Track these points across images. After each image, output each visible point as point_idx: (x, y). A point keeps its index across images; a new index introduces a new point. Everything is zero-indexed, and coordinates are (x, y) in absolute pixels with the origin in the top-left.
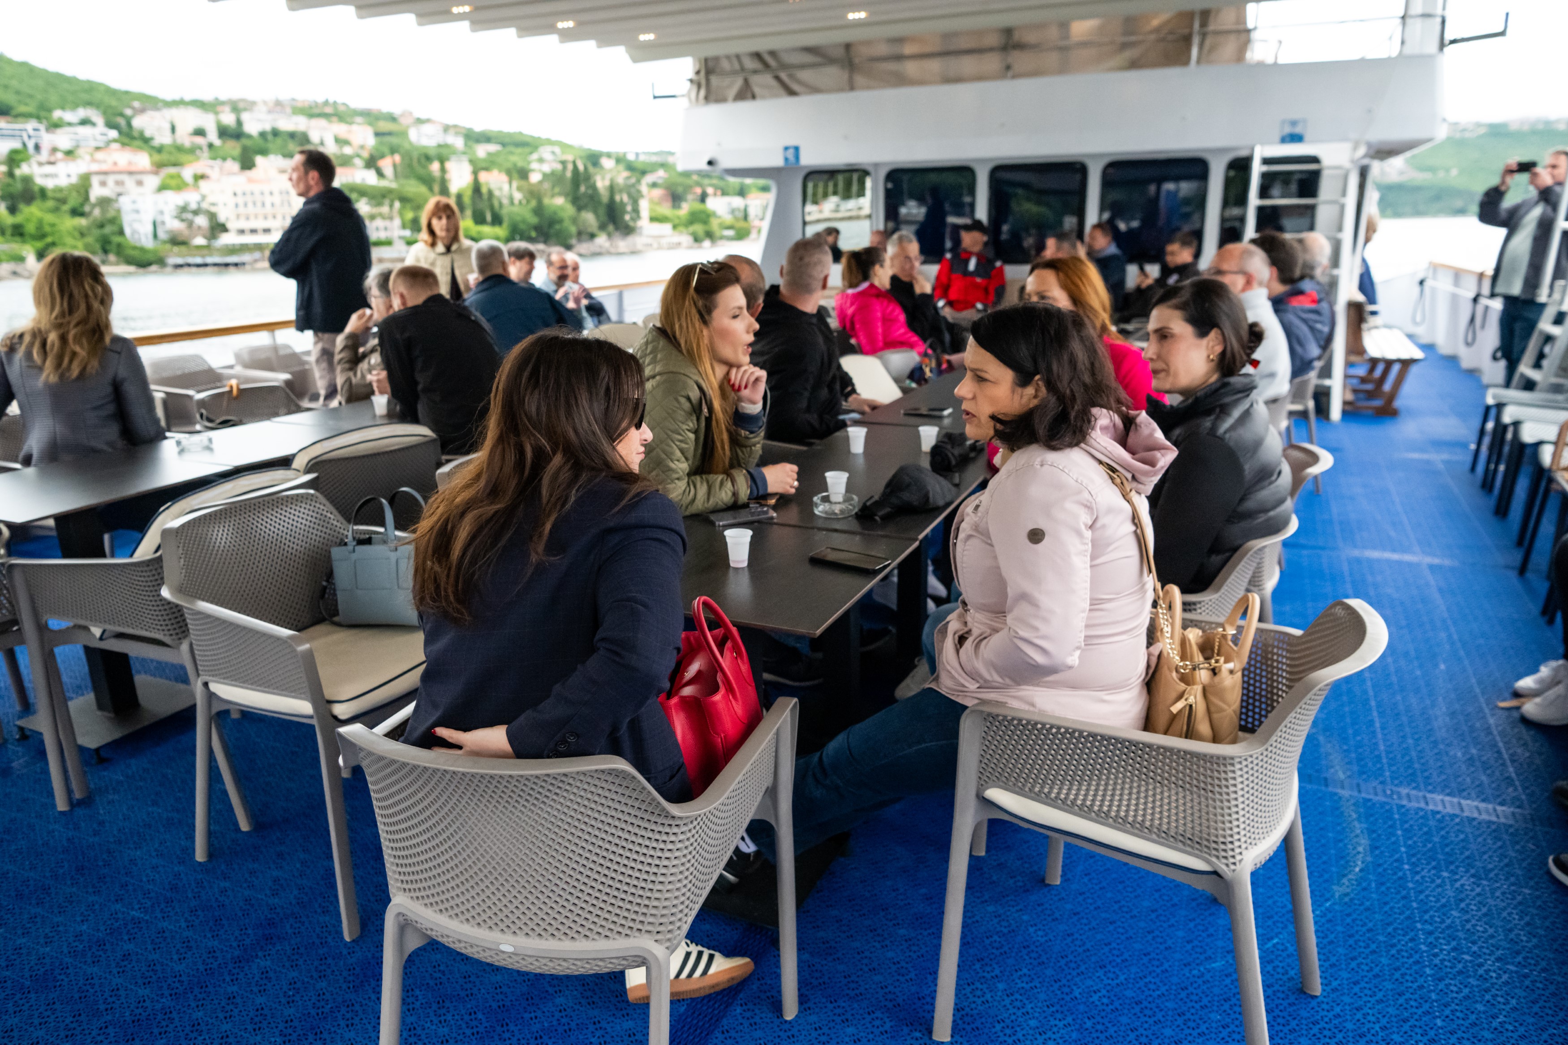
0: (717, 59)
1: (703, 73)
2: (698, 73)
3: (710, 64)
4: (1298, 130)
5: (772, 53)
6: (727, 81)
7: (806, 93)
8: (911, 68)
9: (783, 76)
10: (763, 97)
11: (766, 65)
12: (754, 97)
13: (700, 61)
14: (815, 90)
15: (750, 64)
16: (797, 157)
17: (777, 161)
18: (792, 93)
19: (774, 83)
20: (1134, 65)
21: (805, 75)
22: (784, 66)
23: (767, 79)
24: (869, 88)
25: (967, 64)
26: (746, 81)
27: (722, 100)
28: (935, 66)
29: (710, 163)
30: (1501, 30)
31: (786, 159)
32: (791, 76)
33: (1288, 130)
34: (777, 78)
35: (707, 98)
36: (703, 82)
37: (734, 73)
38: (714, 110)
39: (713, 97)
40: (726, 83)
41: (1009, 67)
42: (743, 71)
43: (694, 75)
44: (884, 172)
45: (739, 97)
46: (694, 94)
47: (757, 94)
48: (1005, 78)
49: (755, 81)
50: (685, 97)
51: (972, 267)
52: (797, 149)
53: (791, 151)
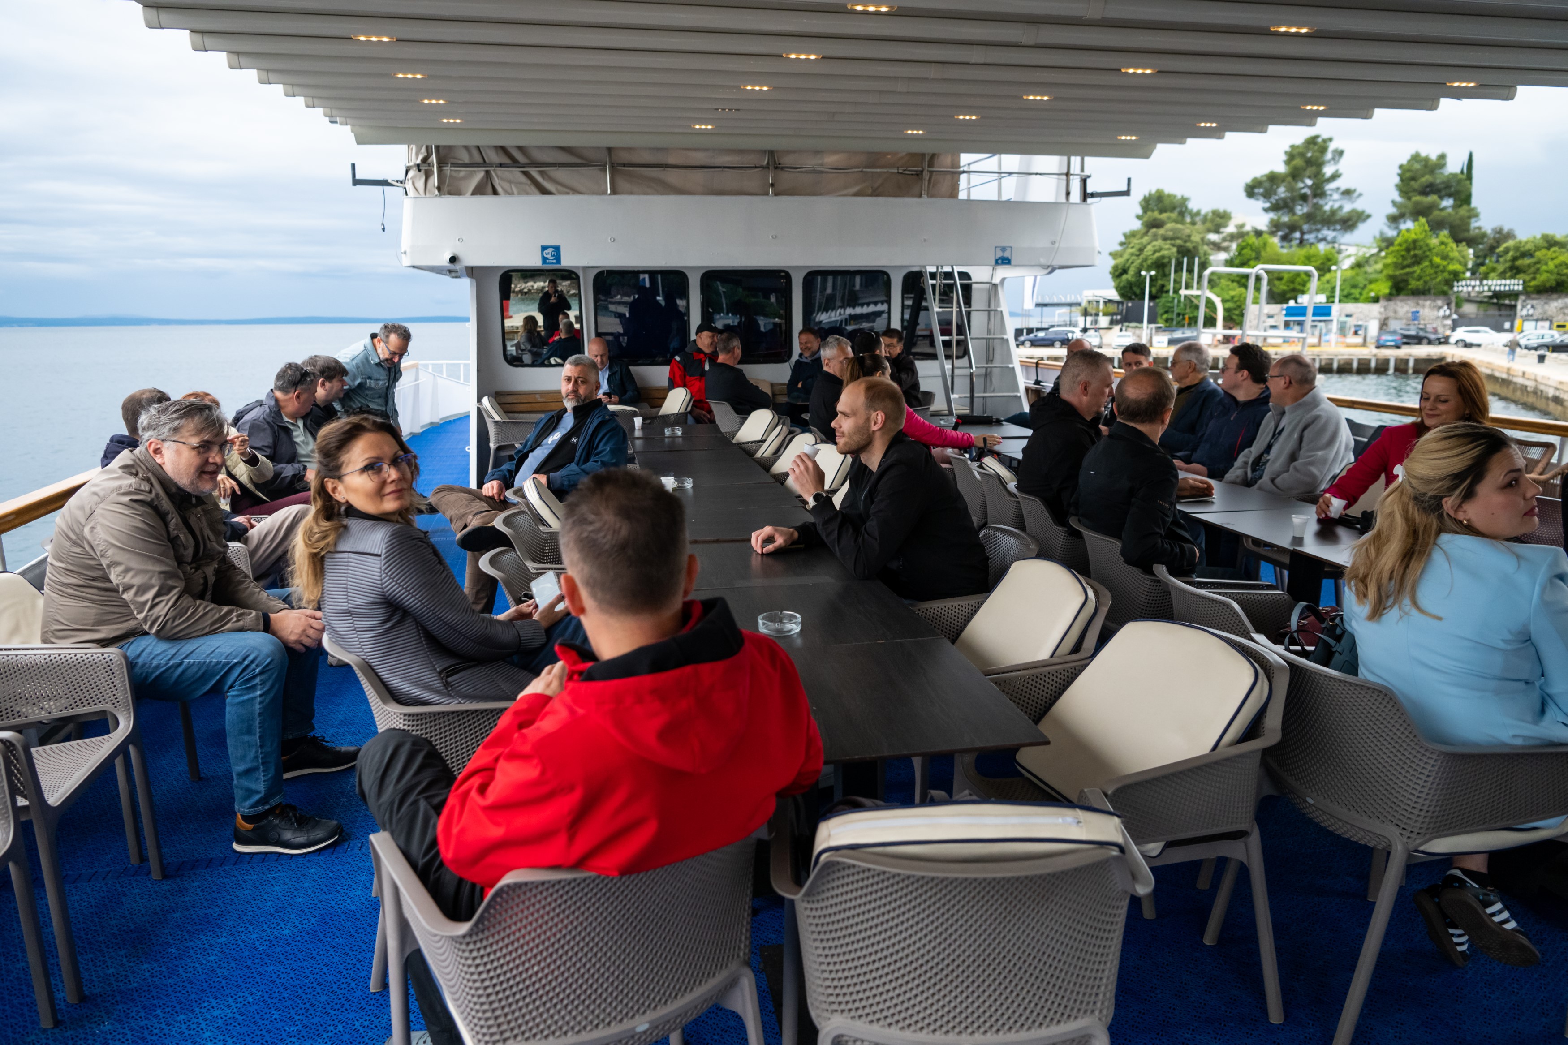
0: (452, 148)
1: (433, 161)
2: (425, 160)
3: (442, 152)
4: (1007, 254)
5: (520, 148)
6: (463, 171)
7: (561, 193)
8: (673, 177)
9: (534, 172)
10: (510, 193)
11: (513, 160)
12: (495, 192)
13: (432, 148)
14: (570, 190)
15: (493, 157)
16: (558, 259)
17: (535, 261)
18: (544, 192)
19: (523, 179)
20: (876, 193)
21: (560, 174)
22: (536, 163)
23: (516, 174)
24: (632, 193)
25: (730, 179)
26: (488, 173)
27: (456, 192)
28: (698, 177)
29: (453, 260)
30: (1125, 188)
31: (544, 259)
32: (542, 173)
33: (1000, 254)
34: (526, 174)
35: (439, 190)
36: (435, 170)
37: (474, 164)
38: (451, 201)
39: (445, 188)
40: (462, 174)
41: (772, 185)
42: (484, 164)
43: (419, 161)
44: (592, 274)
45: (479, 191)
46: (420, 184)
47: (499, 189)
48: (767, 194)
49: (499, 177)
50: (409, 185)
51: (707, 367)
52: (557, 249)
53: (550, 250)
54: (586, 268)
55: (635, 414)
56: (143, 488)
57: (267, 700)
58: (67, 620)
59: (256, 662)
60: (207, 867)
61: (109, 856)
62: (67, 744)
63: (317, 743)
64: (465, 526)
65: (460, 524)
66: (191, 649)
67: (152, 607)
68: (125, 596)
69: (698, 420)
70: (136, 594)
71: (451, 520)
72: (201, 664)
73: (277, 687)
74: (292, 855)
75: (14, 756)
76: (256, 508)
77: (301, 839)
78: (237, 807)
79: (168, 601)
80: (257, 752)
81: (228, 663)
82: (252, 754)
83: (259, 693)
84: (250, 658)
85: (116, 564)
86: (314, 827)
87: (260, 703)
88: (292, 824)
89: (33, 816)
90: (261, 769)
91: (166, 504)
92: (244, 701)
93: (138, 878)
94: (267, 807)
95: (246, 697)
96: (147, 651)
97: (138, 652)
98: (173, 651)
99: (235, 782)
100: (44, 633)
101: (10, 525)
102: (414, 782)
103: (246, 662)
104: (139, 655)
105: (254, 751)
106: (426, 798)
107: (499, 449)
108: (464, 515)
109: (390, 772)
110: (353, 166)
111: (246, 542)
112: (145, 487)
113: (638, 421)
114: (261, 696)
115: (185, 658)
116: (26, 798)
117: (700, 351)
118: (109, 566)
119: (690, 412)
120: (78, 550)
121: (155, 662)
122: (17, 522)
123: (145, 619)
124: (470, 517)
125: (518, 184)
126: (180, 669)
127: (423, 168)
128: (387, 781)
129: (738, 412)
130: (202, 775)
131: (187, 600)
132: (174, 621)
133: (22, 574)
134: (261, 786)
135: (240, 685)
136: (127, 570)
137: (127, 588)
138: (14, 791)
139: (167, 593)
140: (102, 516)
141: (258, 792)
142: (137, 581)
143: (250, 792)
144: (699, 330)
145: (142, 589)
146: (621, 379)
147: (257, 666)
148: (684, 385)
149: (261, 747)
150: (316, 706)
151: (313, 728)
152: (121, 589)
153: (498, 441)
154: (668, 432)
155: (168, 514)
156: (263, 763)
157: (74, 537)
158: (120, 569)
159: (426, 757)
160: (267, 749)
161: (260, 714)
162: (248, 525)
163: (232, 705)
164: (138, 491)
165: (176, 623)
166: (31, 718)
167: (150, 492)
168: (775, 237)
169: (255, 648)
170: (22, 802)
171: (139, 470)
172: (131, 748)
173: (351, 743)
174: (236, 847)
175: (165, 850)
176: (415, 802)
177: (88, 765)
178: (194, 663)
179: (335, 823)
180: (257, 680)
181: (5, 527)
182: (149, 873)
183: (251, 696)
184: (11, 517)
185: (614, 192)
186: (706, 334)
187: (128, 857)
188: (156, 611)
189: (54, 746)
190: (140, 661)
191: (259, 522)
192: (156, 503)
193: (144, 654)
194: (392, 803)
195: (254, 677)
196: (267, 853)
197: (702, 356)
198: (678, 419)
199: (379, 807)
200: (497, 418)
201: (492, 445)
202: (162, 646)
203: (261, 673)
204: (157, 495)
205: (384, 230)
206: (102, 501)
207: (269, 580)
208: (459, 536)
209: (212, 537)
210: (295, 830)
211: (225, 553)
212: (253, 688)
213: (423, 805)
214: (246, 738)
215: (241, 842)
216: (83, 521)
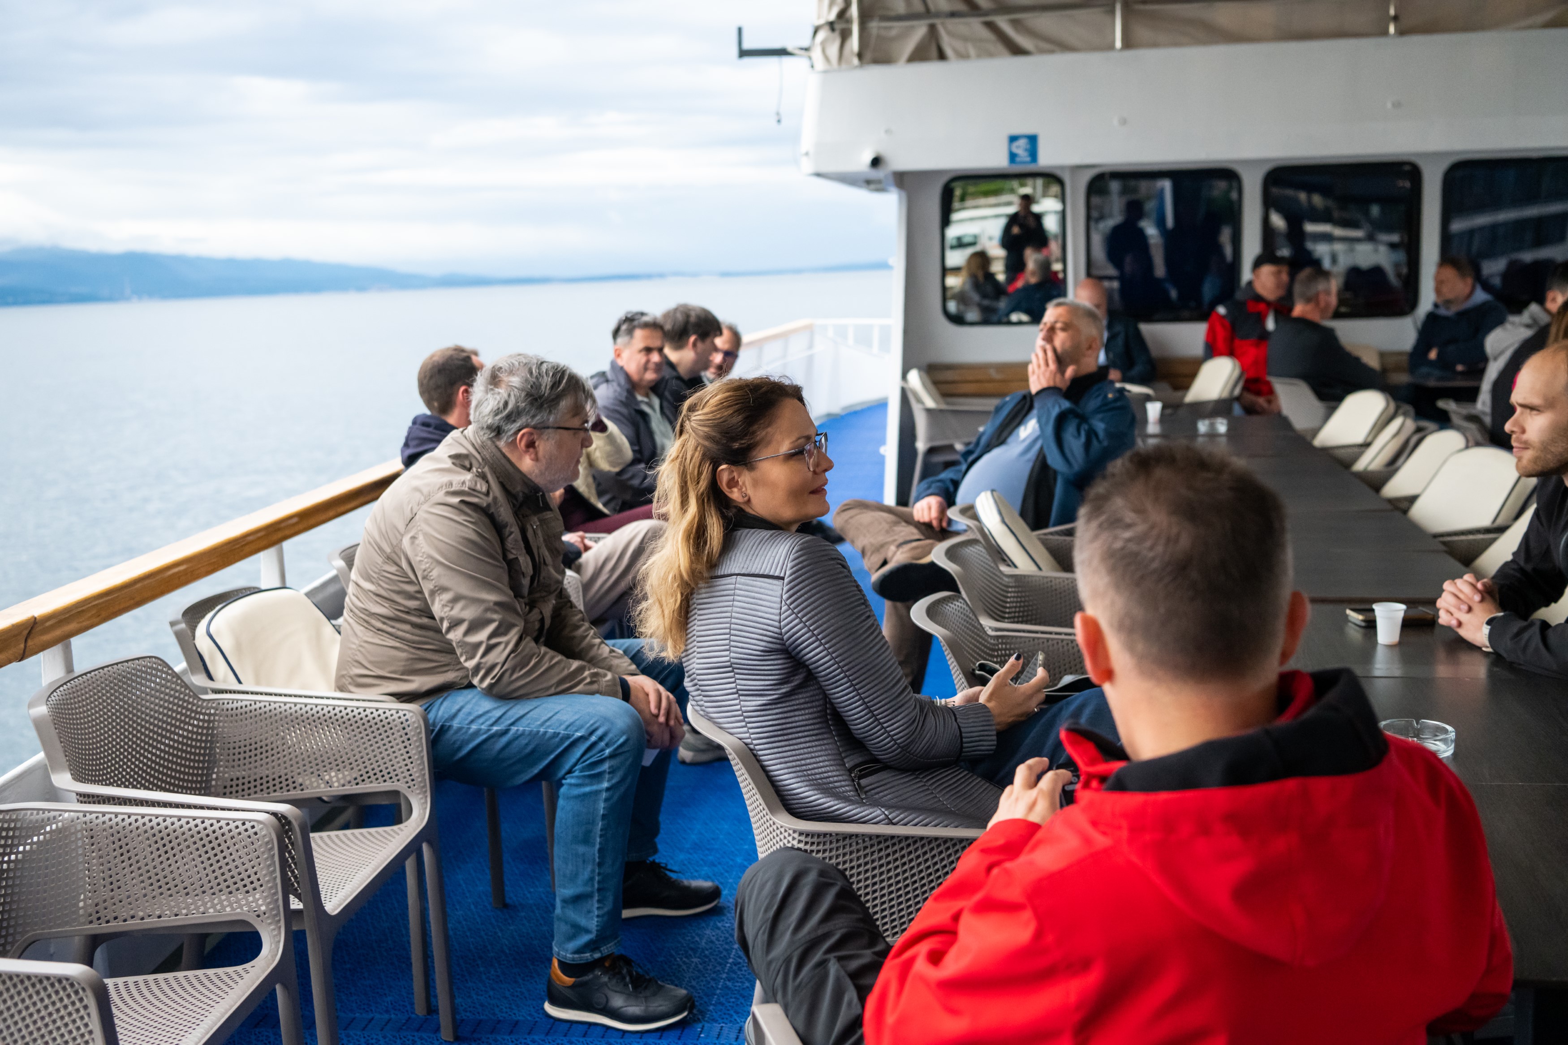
1: (852, 13)
2: (841, 14)
3: (867, 2)
6: (896, 27)
7: (1042, 51)
9: (1003, 23)
10: (963, 56)
12: (942, 56)
14: (1060, 46)
16: (1033, 154)
17: (998, 159)
18: (1017, 50)
19: (985, 33)
21: (1044, 22)
22: (1007, 8)
23: (975, 26)
24: (1155, 45)
26: (932, 28)
27: (884, 59)
29: (876, 162)
31: (1013, 157)
32: (1015, 23)
34: (990, 25)
35: (860, 57)
36: (854, 28)
37: (912, 17)
38: (876, 73)
39: (868, 55)
40: (894, 33)
41: (1396, 18)
42: (928, 13)
43: (832, 17)
44: (1085, 178)
45: (918, 56)
46: (833, 50)
47: (949, 51)
48: (1385, 33)
49: (949, 33)
50: (817, 53)
51: (1270, 324)
52: (1033, 139)
53: (1022, 142)
54: (1077, 169)
55: (1148, 398)
56: (478, 487)
57: (615, 798)
58: (371, 662)
59: (607, 740)
60: (511, 1032)
61: (389, 999)
62: (348, 832)
63: (658, 871)
64: (885, 563)
65: (877, 559)
66: (522, 713)
67: (489, 649)
68: (451, 636)
69: (1250, 410)
70: (467, 633)
71: (863, 553)
72: (534, 735)
73: (629, 780)
74: (624, 1032)
75: (289, 838)
76: (591, 525)
77: (634, 1010)
78: (555, 949)
79: (507, 644)
80: (593, 871)
81: (568, 737)
82: (586, 875)
83: (605, 785)
84: (599, 733)
85: (444, 589)
86: (655, 994)
87: (606, 800)
88: (626, 985)
89: (307, 926)
90: (596, 898)
91: (505, 513)
92: (585, 795)
93: (424, 1035)
94: (597, 955)
95: (587, 789)
96: (465, 710)
97: (454, 710)
98: (498, 713)
99: (558, 911)
100: (340, 677)
101: (292, 531)
102: (820, 932)
103: (593, 738)
104: (454, 716)
105: (589, 868)
106: (840, 959)
107: (931, 451)
108: (882, 546)
109: (786, 912)
110: (740, 30)
111: (578, 570)
112: (482, 487)
113: (1154, 410)
114: (608, 789)
115: (513, 724)
116: (300, 900)
117: (1258, 298)
118: (433, 593)
119: (1238, 399)
120: (393, 569)
121: (474, 727)
122: (301, 526)
123: (477, 668)
124: (893, 548)
125: (976, 41)
126: (504, 740)
127: (838, 27)
128: (781, 927)
129: (1322, 396)
130: (508, 901)
131: (529, 644)
132: (511, 675)
133: (309, 595)
134: (593, 923)
135: (582, 771)
136: (455, 600)
137: (455, 624)
138: (288, 889)
139: (505, 634)
140: (426, 521)
141: (587, 931)
142: (469, 613)
143: (577, 930)
144: (1258, 263)
145: (475, 626)
146: (1127, 345)
147: (607, 745)
148: (1230, 353)
149: (600, 865)
150: (662, 818)
151: (655, 851)
152: (445, 625)
153: (930, 438)
154: (1203, 427)
155: (506, 526)
156: (599, 890)
157: (388, 550)
158: (446, 596)
159: (839, 896)
160: (607, 869)
161: (604, 817)
162: (581, 546)
163: (568, 798)
164: (473, 491)
165: (515, 676)
166: (309, 793)
167: (487, 494)
168: (1397, 105)
169: (606, 719)
170: (296, 904)
171: (474, 462)
172: (425, 846)
173: (707, 878)
174: (549, 1008)
175: (458, 1001)
176: (822, 964)
177: (373, 864)
178: (523, 734)
179: (683, 992)
180: (606, 766)
181: (287, 532)
182: (437, 1030)
183: (595, 788)
184: (295, 520)
185: (1128, 44)
186: (1267, 270)
187: (412, 1004)
188: (492, 658)
189: (333, 834)
190: (456, 724)
191: (597, 541)
192: (492, 510)
193: (461, 715)
194: (788, 961)
195: (602, 761)
196: (590, 1024)
197: (1262, 307)
198: (1220, 408)
199: (770, 963)
200: (930, 403)
201: (921, 445)
202: (487, 705)
203: (612, 756)
204: (495, 498)
205: (779, 121)
206: (426, 501)
207: (607, 627)
208: (875, 577)
209: (549, 559)
210: (629, 995)
211: (561, 582)
212: (598, 777)
213: (833, 968)
214: (581, 849)
215: (555, 1002)
216: (402, 528)
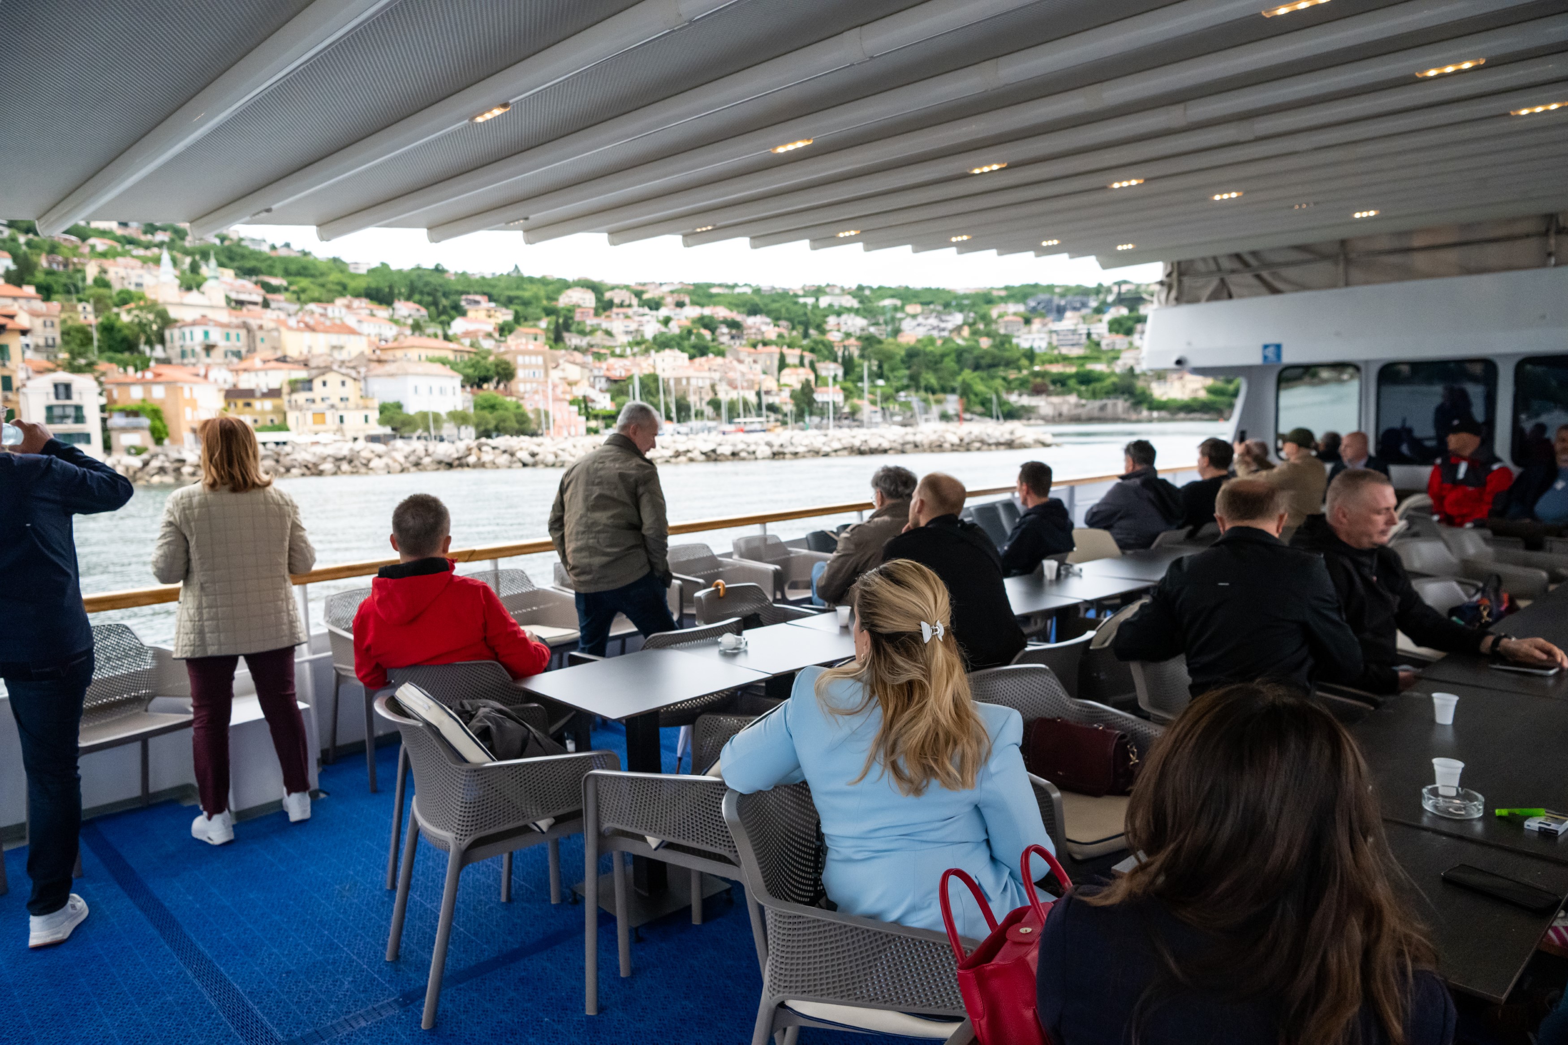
0: (1191, 262)
1: (1175, 275)
2: (1169, 275)
3: (1183, 266)
5: (1254, 253)
6: (1200, 282)
7: (1291, 291)
8: (1420, 261)
9: (1265, 274)
10: (1241, 296)
11: (1246, 265)
12: (1230, 296)
13: (1172, 264)
14: (1301, 287)
15: (1226, 264)
16: (1278, 355)
17: (1256, 359)
18: (1275, 291)
19: (1255, 282)
21: (1291, 273)
22: (1268, 265)
23: (1248, 278)
24: (1367, 283)
25: (1493, 253)
26: (1222, 281)
27: (1195, 300)
28: (1452, 256)
29: (1179, 362)
31: (1265, 358)
32: (1274, 274)
34: (1258, 277)
35: (1178, 300)
36: (1175, 284)
37: (1210, 273)
38: (1185, 310)
39: (1185, 299)
40: (1199, 284)
42: (1219, 271)
44: (1376, 366)
45: (1215, 296)
46: (1163, 296)
47: (1234, 294)
48: (1548, 265)
49: (1233, 281)
50: (1155, 299)
52: (1278, 347)
53: (1272, 349)
125: (1250, 286)
127: (1164, 283)
185: (1347, 283)
